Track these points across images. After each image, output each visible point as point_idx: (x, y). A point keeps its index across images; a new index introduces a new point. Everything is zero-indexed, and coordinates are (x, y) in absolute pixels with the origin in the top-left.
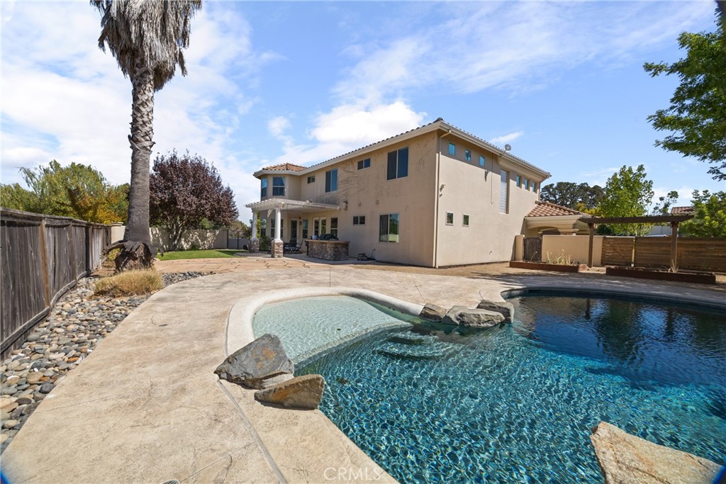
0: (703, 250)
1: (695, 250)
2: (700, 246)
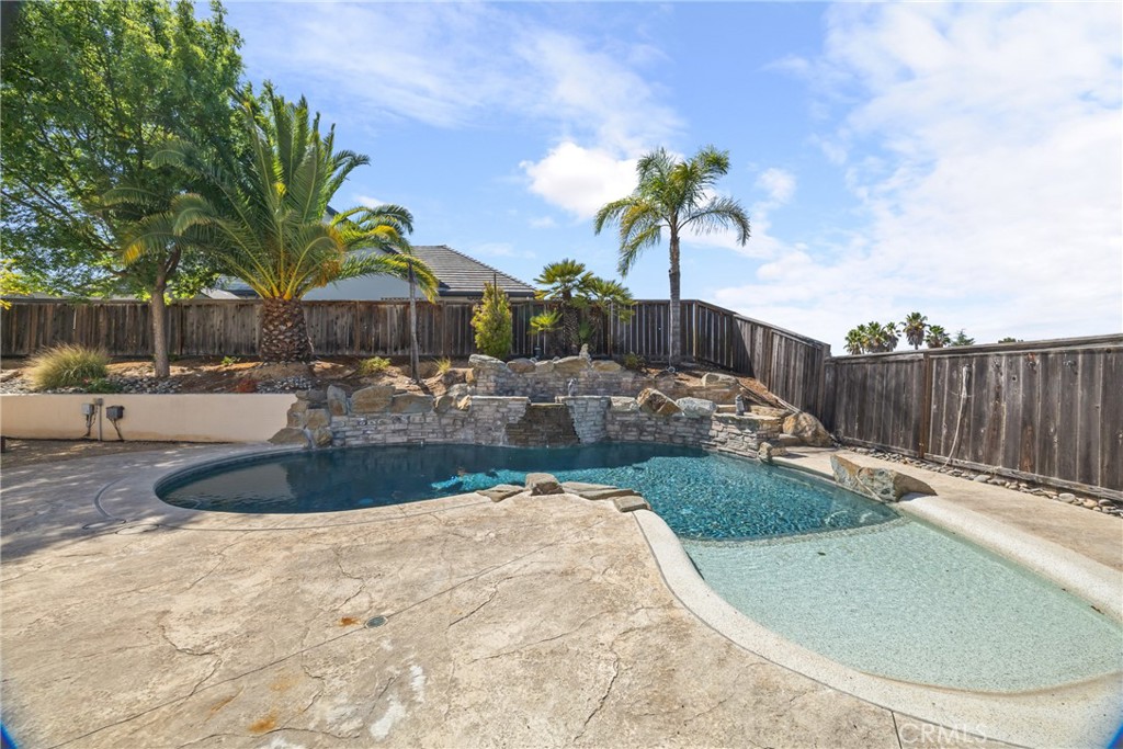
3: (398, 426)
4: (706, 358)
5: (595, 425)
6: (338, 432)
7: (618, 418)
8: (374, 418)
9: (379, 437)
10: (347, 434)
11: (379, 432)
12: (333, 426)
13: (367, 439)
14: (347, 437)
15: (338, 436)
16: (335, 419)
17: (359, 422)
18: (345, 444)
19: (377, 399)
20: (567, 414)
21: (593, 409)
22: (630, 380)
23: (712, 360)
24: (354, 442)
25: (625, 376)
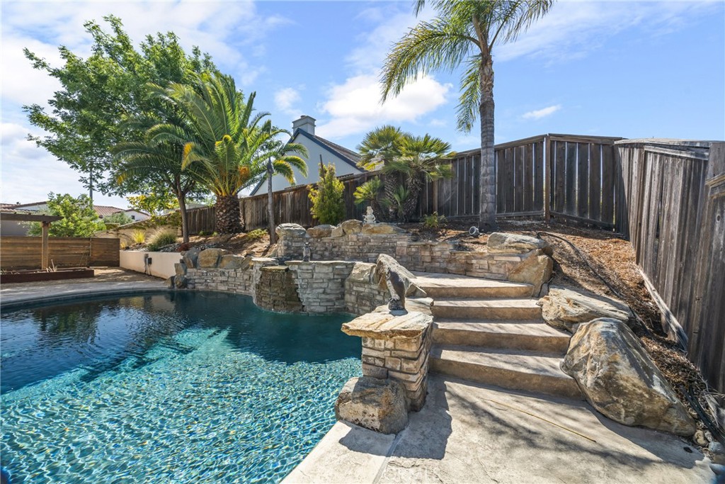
0: (66, 248)
1: (59, 249)
2: (63, 245)
3: (223, 278)
4: (565, 212)
5: (324, 293)
6: (190, 279)
7: (355, 288)
8: (211, 271)
9: (213, 284)
10: (196, 281)
11: (214, 282)
12: (188, 275)
13: (207, 285)
14: (196, 283)
15: (191, 282)
16: (189, 270)
17: (203, 273)
18: (194, 288)
19: (210, 258)
20: (290, 280)
21: (322, 275)
22: (405, 244)
23: (576, 215)
24: (200, 287)
25: (399, 239)
